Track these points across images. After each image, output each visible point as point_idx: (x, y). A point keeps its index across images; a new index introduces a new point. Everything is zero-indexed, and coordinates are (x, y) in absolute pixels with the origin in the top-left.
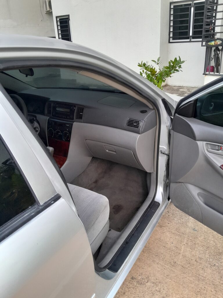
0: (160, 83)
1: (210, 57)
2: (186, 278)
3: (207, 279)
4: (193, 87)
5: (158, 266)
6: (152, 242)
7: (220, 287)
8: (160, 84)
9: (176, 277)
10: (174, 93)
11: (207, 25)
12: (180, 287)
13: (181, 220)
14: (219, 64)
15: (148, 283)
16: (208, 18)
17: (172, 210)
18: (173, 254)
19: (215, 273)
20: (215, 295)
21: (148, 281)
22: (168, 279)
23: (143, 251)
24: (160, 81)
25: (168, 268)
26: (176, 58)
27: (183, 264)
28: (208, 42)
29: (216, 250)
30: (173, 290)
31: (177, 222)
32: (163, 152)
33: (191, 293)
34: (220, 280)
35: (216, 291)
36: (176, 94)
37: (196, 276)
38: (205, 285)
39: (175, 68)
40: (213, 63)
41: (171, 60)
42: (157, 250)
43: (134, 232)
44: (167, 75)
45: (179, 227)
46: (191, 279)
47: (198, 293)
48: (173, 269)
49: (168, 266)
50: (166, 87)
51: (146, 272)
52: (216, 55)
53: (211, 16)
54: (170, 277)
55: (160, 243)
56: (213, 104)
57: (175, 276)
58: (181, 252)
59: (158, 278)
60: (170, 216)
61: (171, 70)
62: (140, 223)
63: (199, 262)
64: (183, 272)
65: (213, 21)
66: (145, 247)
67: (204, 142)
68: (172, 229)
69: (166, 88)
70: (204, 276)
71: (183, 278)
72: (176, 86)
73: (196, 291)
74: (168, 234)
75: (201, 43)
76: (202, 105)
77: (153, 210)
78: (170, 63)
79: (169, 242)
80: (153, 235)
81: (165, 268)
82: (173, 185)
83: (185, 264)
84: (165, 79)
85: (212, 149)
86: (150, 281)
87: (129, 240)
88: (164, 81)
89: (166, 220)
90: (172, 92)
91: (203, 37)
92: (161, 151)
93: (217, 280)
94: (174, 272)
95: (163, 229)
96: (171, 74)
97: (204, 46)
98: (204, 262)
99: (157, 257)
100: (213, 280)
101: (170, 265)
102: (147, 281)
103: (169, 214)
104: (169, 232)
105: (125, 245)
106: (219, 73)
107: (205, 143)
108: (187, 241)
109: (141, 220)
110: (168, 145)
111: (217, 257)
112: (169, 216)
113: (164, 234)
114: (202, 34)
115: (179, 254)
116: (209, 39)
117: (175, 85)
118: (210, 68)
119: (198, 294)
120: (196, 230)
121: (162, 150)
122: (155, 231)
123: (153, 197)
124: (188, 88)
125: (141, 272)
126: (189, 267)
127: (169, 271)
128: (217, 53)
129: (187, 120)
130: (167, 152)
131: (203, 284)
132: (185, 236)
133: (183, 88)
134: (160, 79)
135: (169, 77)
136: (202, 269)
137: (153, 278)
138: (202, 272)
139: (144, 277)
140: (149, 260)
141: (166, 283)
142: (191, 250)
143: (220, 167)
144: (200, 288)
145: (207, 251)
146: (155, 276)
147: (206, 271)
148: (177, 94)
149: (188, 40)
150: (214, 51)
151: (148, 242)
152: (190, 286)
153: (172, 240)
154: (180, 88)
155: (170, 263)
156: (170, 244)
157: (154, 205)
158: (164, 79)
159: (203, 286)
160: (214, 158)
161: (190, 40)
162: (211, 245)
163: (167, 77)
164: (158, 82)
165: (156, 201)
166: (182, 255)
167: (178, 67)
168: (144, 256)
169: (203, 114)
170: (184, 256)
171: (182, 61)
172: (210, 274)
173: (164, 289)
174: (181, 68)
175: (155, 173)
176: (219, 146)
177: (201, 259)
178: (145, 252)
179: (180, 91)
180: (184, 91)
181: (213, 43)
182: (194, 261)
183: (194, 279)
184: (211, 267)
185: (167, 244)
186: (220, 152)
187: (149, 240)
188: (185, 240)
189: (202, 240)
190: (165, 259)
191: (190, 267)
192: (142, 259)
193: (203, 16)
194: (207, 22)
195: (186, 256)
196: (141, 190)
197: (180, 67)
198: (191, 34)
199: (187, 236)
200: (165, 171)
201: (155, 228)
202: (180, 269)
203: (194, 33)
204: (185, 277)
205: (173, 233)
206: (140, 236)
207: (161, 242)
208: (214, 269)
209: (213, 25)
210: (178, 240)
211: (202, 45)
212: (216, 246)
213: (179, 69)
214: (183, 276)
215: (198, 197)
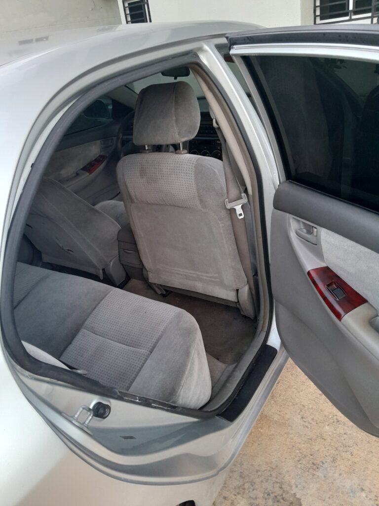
91: (373, 10)
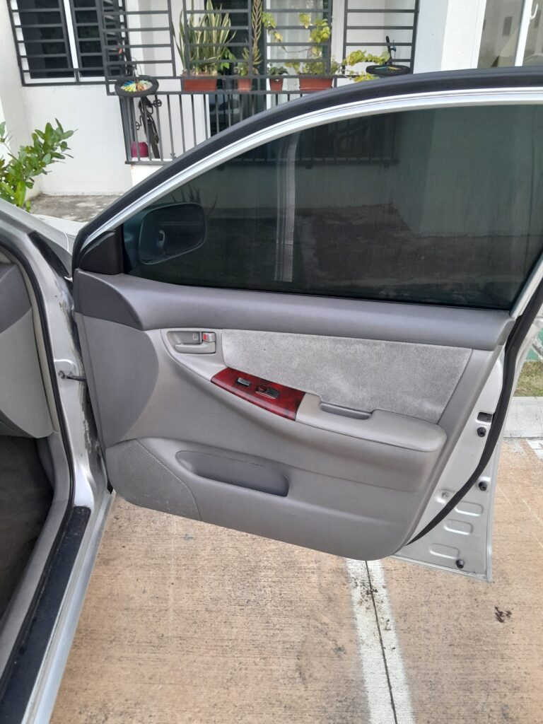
0: (21, 190)
1: (132, 121)
2: (195, 661)
3: (240, 640)
4: (108, 197)
5: (124, 666)
6: (94, 611)
7: (269, 645)
8: (20, 193)
9: (172, 673)
10: (65, 214)
11: (110, 43)
12: (187, 691)
13: (151, 527)
14: (157, 136)
15: (109, 720)
16: (108, 27)
17: (124, 512)
18: (151, 617)
19: (253, 618)
20: (265, 668)
21: (105, 715)
22: (156, 686)
23: (75, 645)
24: (19, 186)
25: (149, 658)
26: (48, 126)
27: (180, 633)
28: (122, 85)
29: (243, 567)
30: (173, 706)
31: (144, 535)
32: (67, 374)
33: (214, 691)
34: (267, 629)
35: (264, 659)
36: (71, 216)
37: (216, 646)
38: (240, 657)
39: (52, 151)
40: (142, 137)
41: (36, 131)
42: (111, 627)
43: (37, 611)
44: (36, 169)
45: (150, 546)
46: (209, 658)
47: (229, 684)
48: (160, 656)
49: (147, 654)
50: (39, 200)
51: (95, 695)
52: (146, 115)
53: (116, 21)
54: (158, 677)
55: (114, 604)
56: (161, 232)
57: (170, 671)
58: (170, 603)
59: (129, 697)
60: (123, 528)
61: (44, 155)
62: (47, 580)
63: (213, 610)
64: (184, 652)
65: (123, 35)
66: (78, 631)
67: (162, 330)
68: (135, 559)
69: (41, 202)
70: (233, 637)
71: (188, 666)
72: (67, 196)
73: (225, 681)
74: (127, 572)
75: (104, 86)
76: (136, 239)
77: (75, 531)
78: (35, 137)
79: (134, 592)
80: (90, 593)
81: (140, 661)
82: (111, 453)
83: (184, 630)
84: (33, 181)
85: (185, 344)
86: (111, 713)
87: (28, 639)
88: (30, 186)
89: (115, 542)
90: (61, 211)
92: (61, 371)
93: (262, 633)
94: (165, 660)
95: (114, 566)
96: (44, 165)
97: (113, 94)
98: (225, 605)
99: (114, 643)
100: (254, 638)
101: (149, 648)
102: (103, 718)
103: (120, 524)
104: (129, 569)
105: (18, 659)
106: (162, 159)
107: (165, 331)
108: (177, 571)
109: (47, 572)
110: (78, 354)
111: (250, 580)
112: (120, 527)
113: (119, 577)
114: (102, 65)
115: (166, 610)
116: (122, 77)
117: (65, 194)
118: (138, 149)
119: (230, 686)
120: (192, 538)
121: (63, 369)
122: (94, 580)
123: (68, 498)
124: (98, 199)
125: (81, 703)
126: (195, 632)
127: (152, 663)
128: (148, 112)
129: (109, 282)
130: (78, 373)
131: (234, 656)
132: (169, 562)
133: (85, 199)
134: (18, 180)
135: (42, 174)
136: (225, 622)
137: (117, 702)
138: (225, 630)
139: (94, 711)
140: (95, 661)
141: (152, 697)
142: (190, 590)
143: (212, 382)
144: (230, 671)
145: (226, 577)
146: (120, 694)
147: (233, 626)
148: (74, 215)
149: (72, 80)
150: (140, 106)
151: (81, 615)
152: (209, 677)
153: (141, 586)
154: (78, 199)
155: (150, 643)
156: (140, 597)
157: (77, 518)
158: (29, 181)
159: (235, 661)
160: (194, 364)
161: (77, 79)
162: (230, 558)
163: (37, 174)
164: (15, 189)
165: (77, 505)
166: (174, 611)
167: (59, 148)
168: (80, 656)
169: (144, 260)
170: (179, 612)
171: (68, 132)
172: (244, 626)
173: (150, 716)
174: (67, 150)
175: (59, 434)
176: (198, 333)
177: (216, 600)
178: (80, 645)
179: (78, 207)
180: (90, 208)
181: (132, 87)
182: (203, 612)
183: (213, 657)
184: (242, 609)
185: (132, 598)
186: (203, 346)
187: (84, 608)
188: (171, 572)
189: (208, 555)
190: (137, 639)
191: (197, 631)
192: (76, 667)
193: (96, 21)
194: (109, 36)
195: (183, 609)
196: (30, 490)
197: (64, 146)
198: (76, 65)
199: (173, 559)
200: (84, 422)
201: (92, 571)
202: (177, 647)
203: (83, 61)
204: (193, 660)
205: (140, 567)
206: (56, 615)
207: (115, 600)
208: (249, 612)
209: (124, 44)
210: (157, 578)
211: (109, 93)
212: (241, 556)
213: (63, 151)
214: (187, 660)
215: (179, 462)
